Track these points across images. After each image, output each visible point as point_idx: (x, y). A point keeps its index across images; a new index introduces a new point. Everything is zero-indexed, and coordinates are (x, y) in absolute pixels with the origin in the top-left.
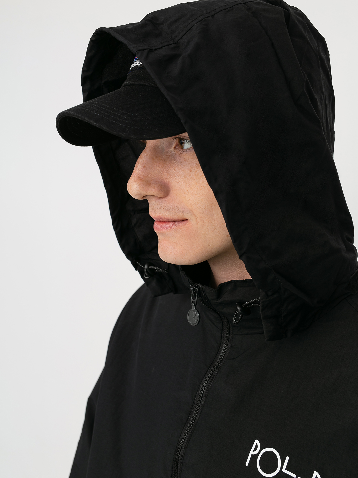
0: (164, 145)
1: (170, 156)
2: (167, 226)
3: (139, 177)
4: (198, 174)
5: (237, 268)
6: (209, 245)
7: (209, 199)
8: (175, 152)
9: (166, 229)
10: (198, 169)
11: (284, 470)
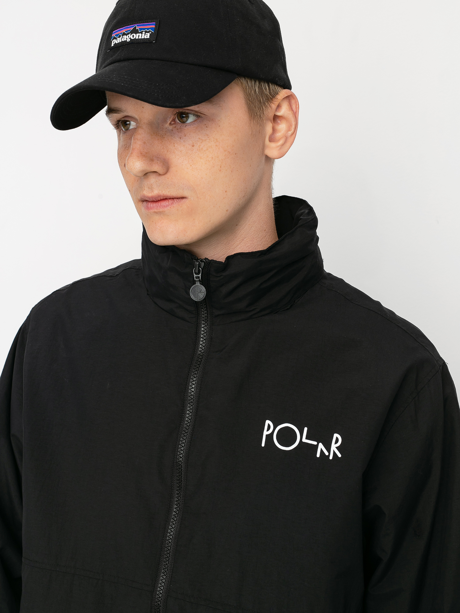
0: (159, 121)
1: (166, 132)
2: (167, 204)
3: (142, 154)
4: (202, 149)
5: (222, 249)
6: (210, 221)
7: (213, 173)
8: (171, 127)
9: (166, 207)
10: (201, 143)
11: (304, 440)
